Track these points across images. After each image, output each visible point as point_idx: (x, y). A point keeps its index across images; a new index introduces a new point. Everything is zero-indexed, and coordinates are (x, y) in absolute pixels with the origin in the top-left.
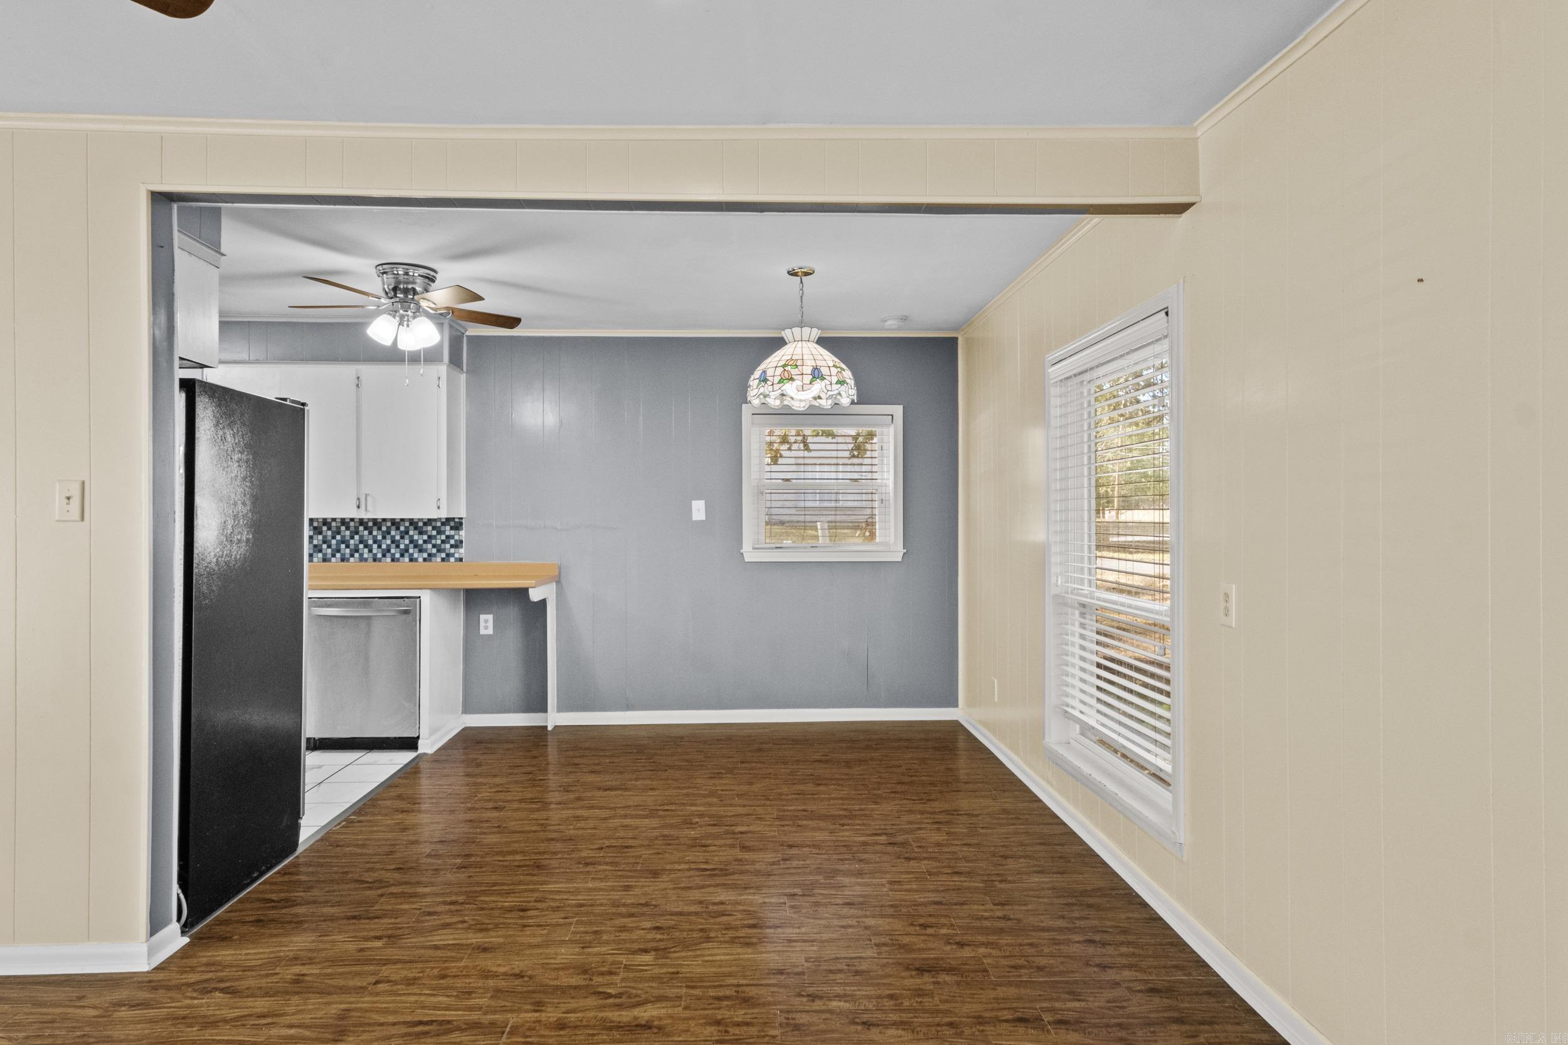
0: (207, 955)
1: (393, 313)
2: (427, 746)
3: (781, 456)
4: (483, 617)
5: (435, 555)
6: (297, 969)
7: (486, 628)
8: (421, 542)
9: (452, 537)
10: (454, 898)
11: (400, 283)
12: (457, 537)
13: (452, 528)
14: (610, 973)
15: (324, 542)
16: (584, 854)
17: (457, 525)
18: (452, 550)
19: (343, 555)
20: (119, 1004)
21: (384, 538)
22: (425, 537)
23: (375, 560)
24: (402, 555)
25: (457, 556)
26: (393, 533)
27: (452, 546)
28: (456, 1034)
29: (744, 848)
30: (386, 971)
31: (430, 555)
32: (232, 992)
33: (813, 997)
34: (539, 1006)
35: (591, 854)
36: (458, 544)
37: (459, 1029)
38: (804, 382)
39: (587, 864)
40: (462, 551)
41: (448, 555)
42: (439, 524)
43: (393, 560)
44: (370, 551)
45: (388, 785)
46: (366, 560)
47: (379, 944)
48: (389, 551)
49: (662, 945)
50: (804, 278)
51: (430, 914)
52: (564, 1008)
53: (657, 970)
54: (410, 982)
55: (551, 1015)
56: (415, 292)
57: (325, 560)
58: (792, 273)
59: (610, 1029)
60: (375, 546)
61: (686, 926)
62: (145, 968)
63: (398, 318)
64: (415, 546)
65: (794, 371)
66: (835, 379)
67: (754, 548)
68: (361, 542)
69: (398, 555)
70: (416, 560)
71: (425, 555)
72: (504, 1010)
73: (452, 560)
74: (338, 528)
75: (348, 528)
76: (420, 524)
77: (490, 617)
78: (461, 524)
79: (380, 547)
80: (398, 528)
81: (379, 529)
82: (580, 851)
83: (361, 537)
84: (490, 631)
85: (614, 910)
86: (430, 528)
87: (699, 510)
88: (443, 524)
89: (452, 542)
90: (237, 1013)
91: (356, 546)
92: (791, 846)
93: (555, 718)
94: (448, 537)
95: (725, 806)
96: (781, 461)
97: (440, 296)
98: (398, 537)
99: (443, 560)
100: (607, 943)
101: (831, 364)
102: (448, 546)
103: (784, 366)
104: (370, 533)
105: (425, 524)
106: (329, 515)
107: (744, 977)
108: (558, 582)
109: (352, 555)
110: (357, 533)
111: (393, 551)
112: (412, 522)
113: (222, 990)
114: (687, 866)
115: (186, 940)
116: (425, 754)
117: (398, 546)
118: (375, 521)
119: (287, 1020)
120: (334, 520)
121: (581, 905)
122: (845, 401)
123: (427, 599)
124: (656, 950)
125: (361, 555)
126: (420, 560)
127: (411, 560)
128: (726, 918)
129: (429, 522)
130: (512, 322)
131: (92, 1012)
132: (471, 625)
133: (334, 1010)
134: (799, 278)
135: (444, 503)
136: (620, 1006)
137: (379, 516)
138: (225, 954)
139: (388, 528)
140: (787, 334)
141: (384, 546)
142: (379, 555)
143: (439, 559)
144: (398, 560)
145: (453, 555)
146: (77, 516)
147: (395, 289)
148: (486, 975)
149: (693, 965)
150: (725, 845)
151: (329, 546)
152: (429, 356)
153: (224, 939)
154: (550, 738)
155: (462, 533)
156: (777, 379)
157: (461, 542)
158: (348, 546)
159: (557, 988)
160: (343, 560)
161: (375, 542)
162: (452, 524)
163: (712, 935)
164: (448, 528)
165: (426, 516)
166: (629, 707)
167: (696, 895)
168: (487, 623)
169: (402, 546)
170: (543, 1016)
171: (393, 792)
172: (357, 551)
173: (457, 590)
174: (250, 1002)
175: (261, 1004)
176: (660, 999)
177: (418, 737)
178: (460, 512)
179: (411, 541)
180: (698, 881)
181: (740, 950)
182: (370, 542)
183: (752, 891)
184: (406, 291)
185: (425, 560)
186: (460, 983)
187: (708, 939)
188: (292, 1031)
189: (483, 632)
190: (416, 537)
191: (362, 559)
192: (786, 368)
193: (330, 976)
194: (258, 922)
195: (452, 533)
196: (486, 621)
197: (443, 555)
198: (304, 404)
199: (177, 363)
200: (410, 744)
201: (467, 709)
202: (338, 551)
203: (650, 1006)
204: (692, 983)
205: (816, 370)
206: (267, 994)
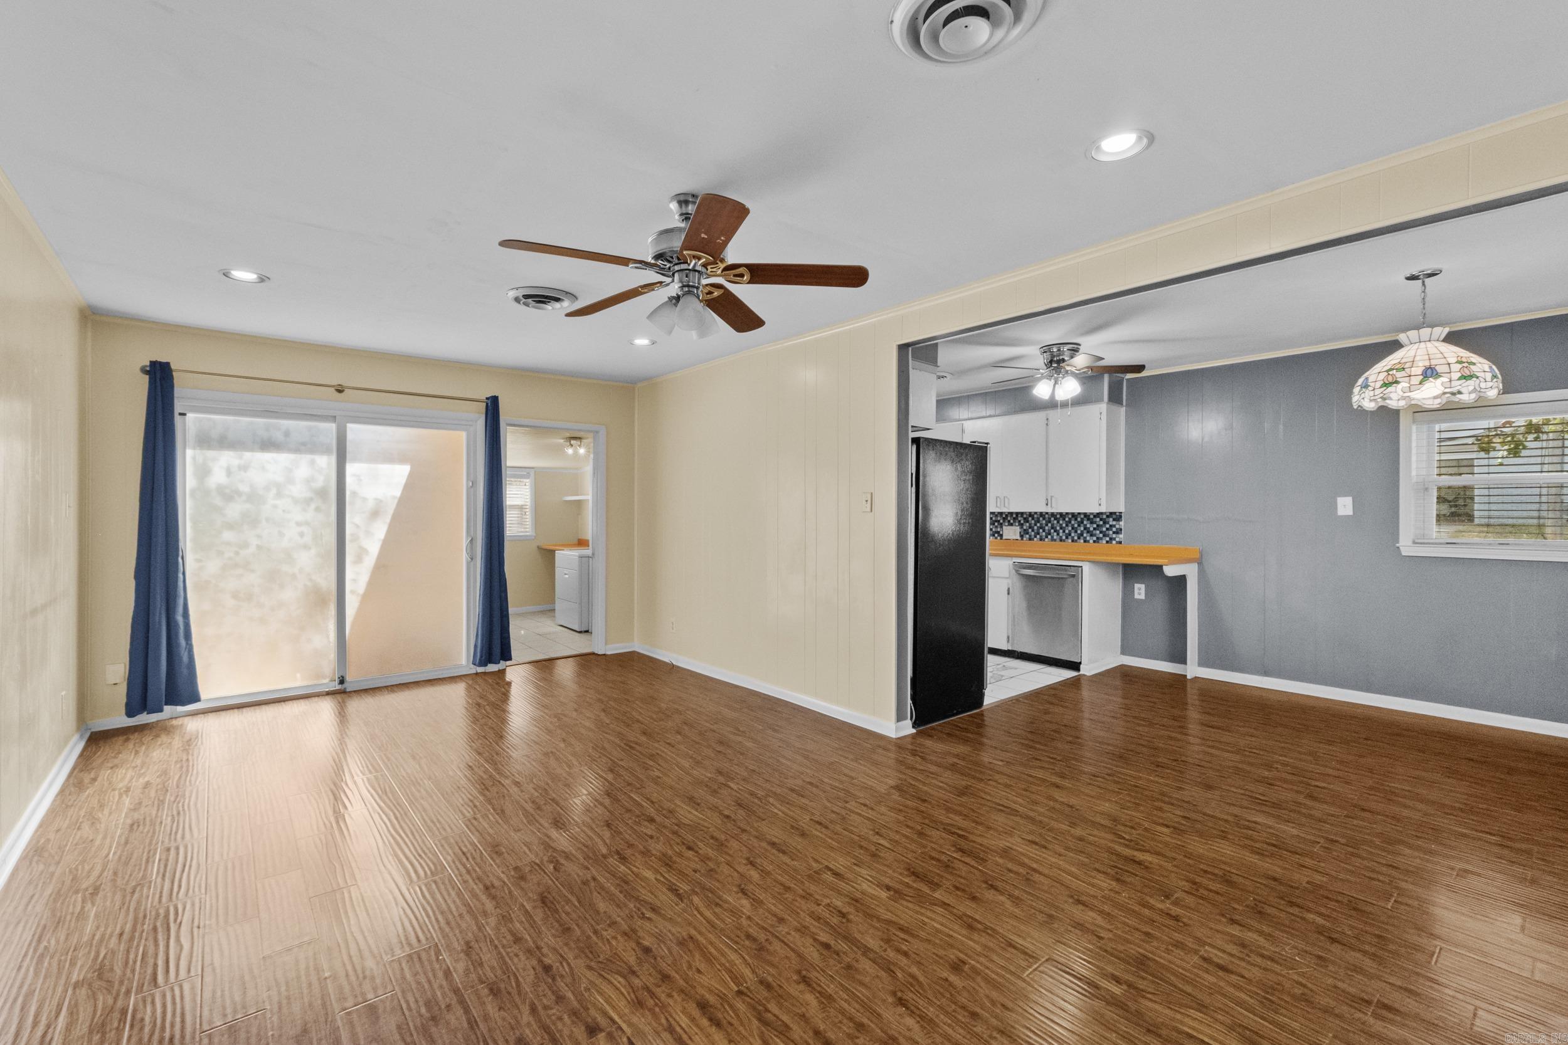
0: (920, 740)
1: (1050, 377)
2: (1087, 670)
3: (1525, 448)
4: (1137, 586)
5: (1101, 539)
6: (955, 760)
7: (1139, 594)
8: (1091, 529)
9: (1114, 526)
10: (1055, 756)
11: (1054, 356)
12: (1117, 526)
13: (1114, 520)
14: (1132, 828)
15: (1030, 527)
16: (1160, 760)
17: (1118, 517)
18: (1114, 536)
19: (1041, 536)
20: (880, 746)
21: (1067, 525)
22: (1095, 526)
23: (1061, 540)
24: (1079, 538)
25: (1117, 539)
26: (1073, 522)
27: (1114, 533)
28: (1018, 818)
29: (1311, 797)
30: (997, 777)
31: (1098, 538)
32: (923, 758)
33: (1292, 904)
34: (1073, 825)
35: (1165, 761)
36: (1119, 531)
37: (1021, 816)
38: (1412, 383)
39: (1158, 766)
40: (1121, 536)
41: (1111, 539)
42: (1104, 517)
43: (1073, 541)
44: (1058, 534)
45: (1051, 687)
46: (1055, 540)
47: (1000, 763)
48: (1070, 535)
49: (1183, 828)
50: (1427, 281)
51: (1037, 759)
52: (1088, 831)
53: (1168, 839)
54: (1007, 786)
55: (1078, 832)
56: (1063, 360)
57: (1030, 539)
58: (1413, 278)
59: (1112, 854)
60: (1061, 531)
61: (1210, 824)
62: (894, 737)
63: (1053, 381)
64: (1088, 532)
65: (1399, 375)
66: (1457, 375)
67: (1414, 543)
68: (1052, 528)
69: (1076, 538)
70: (1088, 541)
71: (1095, 538)
72: (1051, 818)
73: (1114, 542)
74: (1038, 519)
75: (1044, 519)
76: (1092, 517)
77: (1143, 586)
78: (1121, 517)
79: (1064, 531)
80: (1076, 519)
81: (1064, 519)
82: (1159, 757)
83: (1053, 525)
84: (1142, 597)
85: (1160, 797)
86: (1098, 519)
87: (1345, 506)
88: (1108, 516)
89: (1114, 529)
90: (922, 768)
91: (1049, 531)
92: (1363, 810)
93: (1193, 670)
94: (1111, 526)
95: (1318, 764)
96: (1524, 453)
97: (1080, 361)
98: (1076, 526)
99: (1107, 542)
100: (1142, 812)
101: (1452, 360)
102: (1111, 532)
103: (1387, 371)
104: (1058, 522)
105: (1095, 516)
106: (1033, 510)
107: (1238, 869)
108: (1200, 564)
109: (1047, 537)
110: (1050, 522)
111: (1073, 535)
112: (1085, 515)
113: (920, 756)
114: (1243, 792)
115: (914, 731)
116: (1084, 675)
117: (1076, 532)
118: (1061, 514)
119: (942, 779)
120: (1036, 513)
121: (1137, 787)
122: (1492, 394)
123: (1087, 568)
124: (1175, 828)
125: (1052, 537)
126: (1091, 541)
127: (1085, 541)
128: (1251, 832)
129: (1098, 515)
130: (1140, 368)
131: (869, 746)
132: (1128, 592)
133: (964, 783)
134: (1420, 281)
135: (1103, 502)
136: (1127, 846)
137: (1064, 510)
138: (928, 743)
139: (1070, 519)
140: (1402, 337)
141: (1067, 531)
142: (1064, 538)
143: (1104, 542)
144: (1076, 541)
145: (1115, 539)
146: (869, 509)
147: (1051, 362)
148: (1050, 798)
149: (1197, 846)
150: (1291, 789)
151: (1033, 531)
152: (1078, 402)
153: (930, 736)
154: (1189, 685)
155: (1122, 523)
156: (1378, 384)
157: (1121, 530)
158: (1044, 531)
159: (1092, 822)
160: (1041, 540)
161: (1061, 528)
162: (1114, 516)
163: (1229, 836)
164: (1111, 519)
165: (1096, 510)
166: (1266, 673)
167: (1236, 811)
168: (1140, 591)
169: (1079, 532)
170: (1073, 831)
171: (1053, 692)
172: (1050, 534)
173: (1118, 564)
174: (929, 765)
175: (933, 768)
176: (1158, 854)
177: (1080, 663)
178: (1120, 508)
179: (1085, 529)
180: (1245, 803)
181: (1248, 854)
182: (1058, 528)
183: (1292, 825)
184: (1059, 362)
185: (1094, 542)
186: (1034, 797)
187: (1224, 838)
188: (941, 784)
189: (1137, 596)
190: (1088, 526)
191: (1053, 540)
192: (1391, 373)
193: (970, 769)
194: (949, 734)
195: (1114, 523)
196: (1140, 589)
197: (1108, 539)
198: (987, 444)
199: (910, 429)
200: (1075, 666)
201: (1125, 651)
202: (1038, 534)
203: (1148, 854)
204: (1189, 855)
205: (1429, 370)
206: (939, 765)
